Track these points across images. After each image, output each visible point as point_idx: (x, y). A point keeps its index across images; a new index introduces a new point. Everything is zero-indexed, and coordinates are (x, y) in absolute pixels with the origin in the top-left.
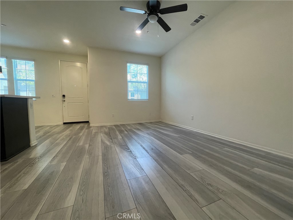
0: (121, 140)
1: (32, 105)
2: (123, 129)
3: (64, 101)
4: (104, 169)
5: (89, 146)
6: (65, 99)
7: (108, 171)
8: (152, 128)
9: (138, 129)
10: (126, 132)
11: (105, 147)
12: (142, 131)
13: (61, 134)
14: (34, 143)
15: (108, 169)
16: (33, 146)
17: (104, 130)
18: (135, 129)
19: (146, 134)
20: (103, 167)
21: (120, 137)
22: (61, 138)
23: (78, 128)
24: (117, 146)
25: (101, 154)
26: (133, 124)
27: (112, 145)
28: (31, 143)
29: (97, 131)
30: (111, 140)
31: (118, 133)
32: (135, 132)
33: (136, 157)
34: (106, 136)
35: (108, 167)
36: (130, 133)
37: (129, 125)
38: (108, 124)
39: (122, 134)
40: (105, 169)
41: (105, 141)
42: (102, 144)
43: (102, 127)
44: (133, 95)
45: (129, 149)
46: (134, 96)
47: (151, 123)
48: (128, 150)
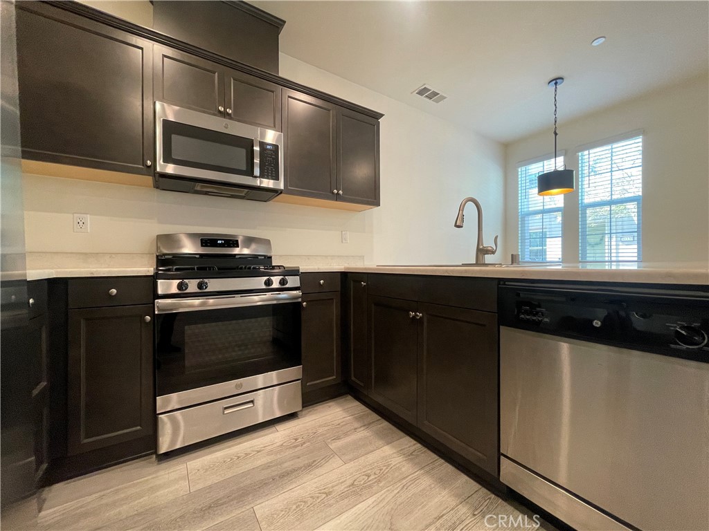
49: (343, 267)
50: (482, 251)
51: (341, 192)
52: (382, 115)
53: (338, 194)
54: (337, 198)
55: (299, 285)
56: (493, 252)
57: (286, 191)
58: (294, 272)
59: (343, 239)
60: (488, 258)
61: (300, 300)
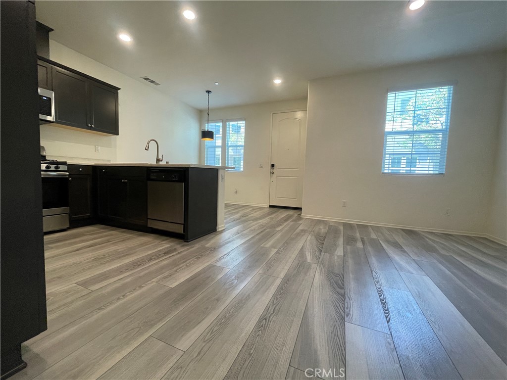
0: (339, 260)
1: (223, 178)
2: (358, 235)
3: (273, 173)
4: (267, 309)
5: (277, 253)
6: (274, 171)
7: (271, 318)
8: (443, 252)
9: (396, 246)
10: (360, 245)
11: (299, 264)
12: (404, 251)
13: (255, 222)
14: (222, 227)
15: (274, 312)
16: (219, 231)
17: (320, 229)
18: (388, 242)
19: (413, 263)
20: (268, 306)
21: (340, 252)
22: (252, 228)
23: (283, 216)
24: (321, 270)
25: (282, 275)
26: (390, 229)
27: (314, 265)
28: (217, 227)
29: (306, 228)
30: (317, 254)
31: (341, 241)
32: (384, 249)
33: (347, 316)
34: (315, 242)
35: (277, 308)
36: (370, 249)
37: (377, 229)
38: (332, 219)
39: (349, 247)
40: (269, 310)
41: (307, 253)
42: (299, 255)
43: (319, 222)
44: (396, 162)
45: (343, 288)
46: (399, 165)
47: (447, 236)
48: (339, 290)
49: (93, 163)
50: (158, 160)
51: (93, 126)
52: (120, 89)
53: (91, 127)
54: (91, 128)
55: (67, 170)
56: (162, 161)
57: (57, 122)
58: (64, 164)
59: (96, 150)
60: (161, 163)
61: (67, 176)
